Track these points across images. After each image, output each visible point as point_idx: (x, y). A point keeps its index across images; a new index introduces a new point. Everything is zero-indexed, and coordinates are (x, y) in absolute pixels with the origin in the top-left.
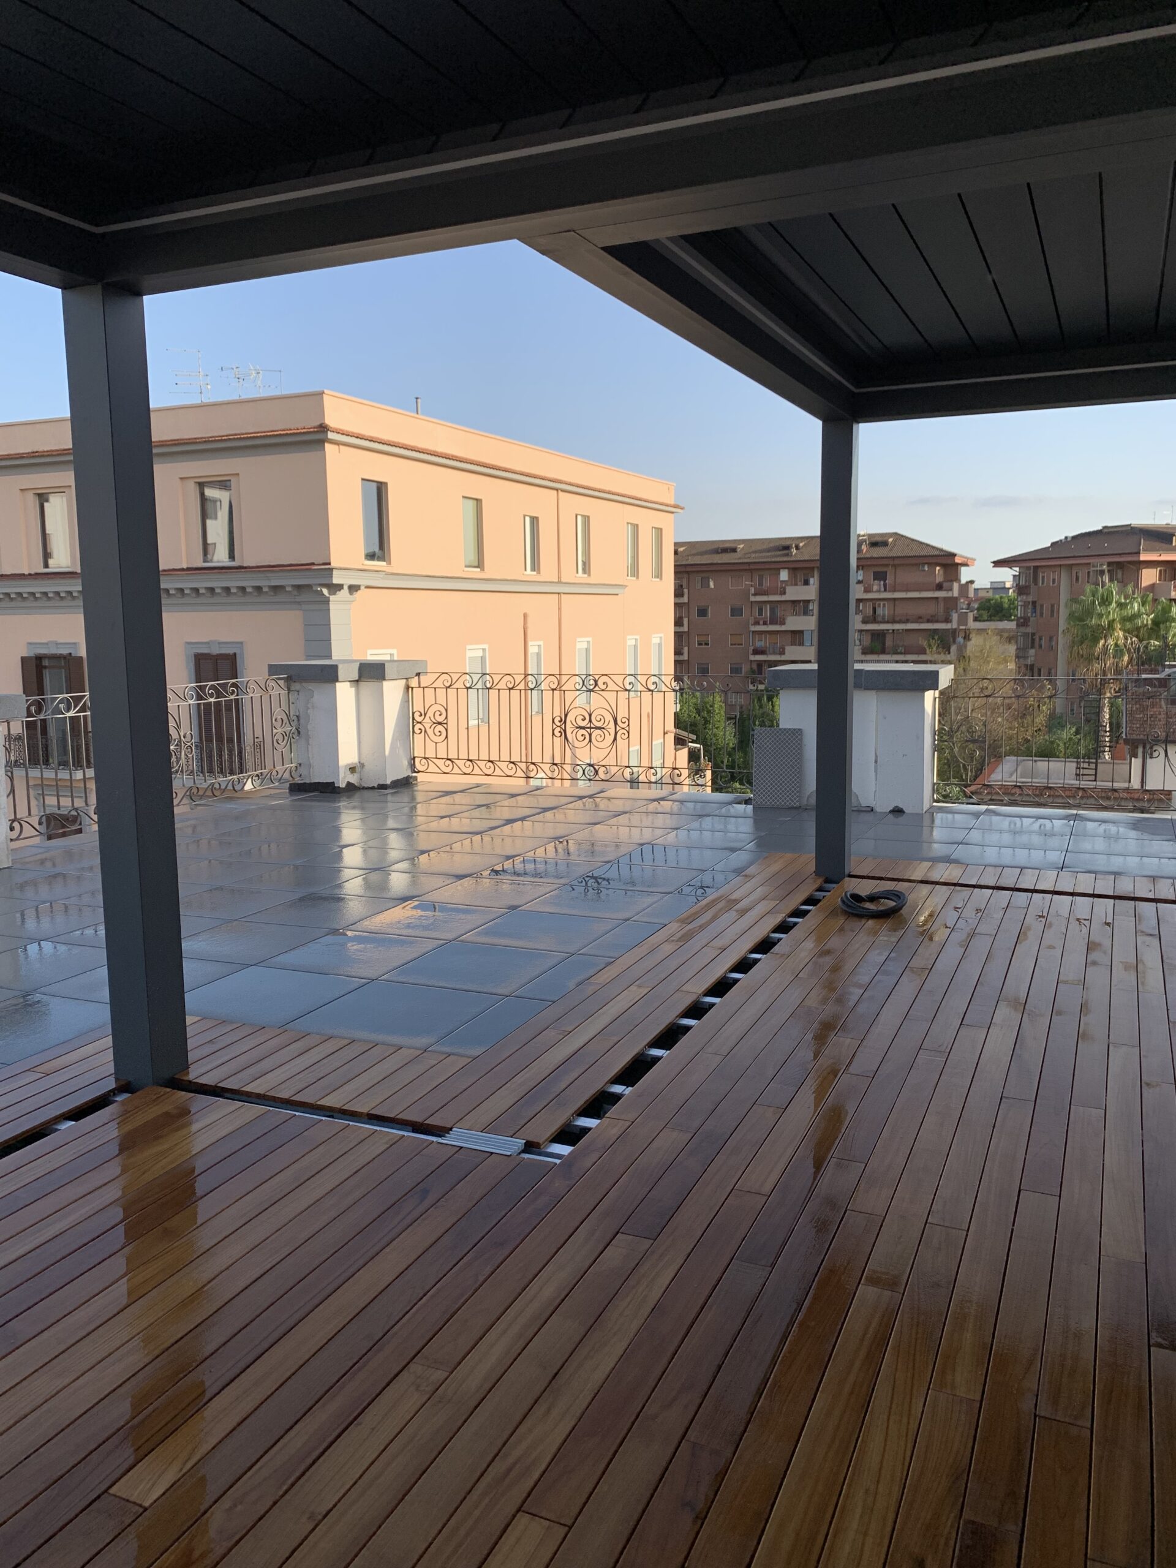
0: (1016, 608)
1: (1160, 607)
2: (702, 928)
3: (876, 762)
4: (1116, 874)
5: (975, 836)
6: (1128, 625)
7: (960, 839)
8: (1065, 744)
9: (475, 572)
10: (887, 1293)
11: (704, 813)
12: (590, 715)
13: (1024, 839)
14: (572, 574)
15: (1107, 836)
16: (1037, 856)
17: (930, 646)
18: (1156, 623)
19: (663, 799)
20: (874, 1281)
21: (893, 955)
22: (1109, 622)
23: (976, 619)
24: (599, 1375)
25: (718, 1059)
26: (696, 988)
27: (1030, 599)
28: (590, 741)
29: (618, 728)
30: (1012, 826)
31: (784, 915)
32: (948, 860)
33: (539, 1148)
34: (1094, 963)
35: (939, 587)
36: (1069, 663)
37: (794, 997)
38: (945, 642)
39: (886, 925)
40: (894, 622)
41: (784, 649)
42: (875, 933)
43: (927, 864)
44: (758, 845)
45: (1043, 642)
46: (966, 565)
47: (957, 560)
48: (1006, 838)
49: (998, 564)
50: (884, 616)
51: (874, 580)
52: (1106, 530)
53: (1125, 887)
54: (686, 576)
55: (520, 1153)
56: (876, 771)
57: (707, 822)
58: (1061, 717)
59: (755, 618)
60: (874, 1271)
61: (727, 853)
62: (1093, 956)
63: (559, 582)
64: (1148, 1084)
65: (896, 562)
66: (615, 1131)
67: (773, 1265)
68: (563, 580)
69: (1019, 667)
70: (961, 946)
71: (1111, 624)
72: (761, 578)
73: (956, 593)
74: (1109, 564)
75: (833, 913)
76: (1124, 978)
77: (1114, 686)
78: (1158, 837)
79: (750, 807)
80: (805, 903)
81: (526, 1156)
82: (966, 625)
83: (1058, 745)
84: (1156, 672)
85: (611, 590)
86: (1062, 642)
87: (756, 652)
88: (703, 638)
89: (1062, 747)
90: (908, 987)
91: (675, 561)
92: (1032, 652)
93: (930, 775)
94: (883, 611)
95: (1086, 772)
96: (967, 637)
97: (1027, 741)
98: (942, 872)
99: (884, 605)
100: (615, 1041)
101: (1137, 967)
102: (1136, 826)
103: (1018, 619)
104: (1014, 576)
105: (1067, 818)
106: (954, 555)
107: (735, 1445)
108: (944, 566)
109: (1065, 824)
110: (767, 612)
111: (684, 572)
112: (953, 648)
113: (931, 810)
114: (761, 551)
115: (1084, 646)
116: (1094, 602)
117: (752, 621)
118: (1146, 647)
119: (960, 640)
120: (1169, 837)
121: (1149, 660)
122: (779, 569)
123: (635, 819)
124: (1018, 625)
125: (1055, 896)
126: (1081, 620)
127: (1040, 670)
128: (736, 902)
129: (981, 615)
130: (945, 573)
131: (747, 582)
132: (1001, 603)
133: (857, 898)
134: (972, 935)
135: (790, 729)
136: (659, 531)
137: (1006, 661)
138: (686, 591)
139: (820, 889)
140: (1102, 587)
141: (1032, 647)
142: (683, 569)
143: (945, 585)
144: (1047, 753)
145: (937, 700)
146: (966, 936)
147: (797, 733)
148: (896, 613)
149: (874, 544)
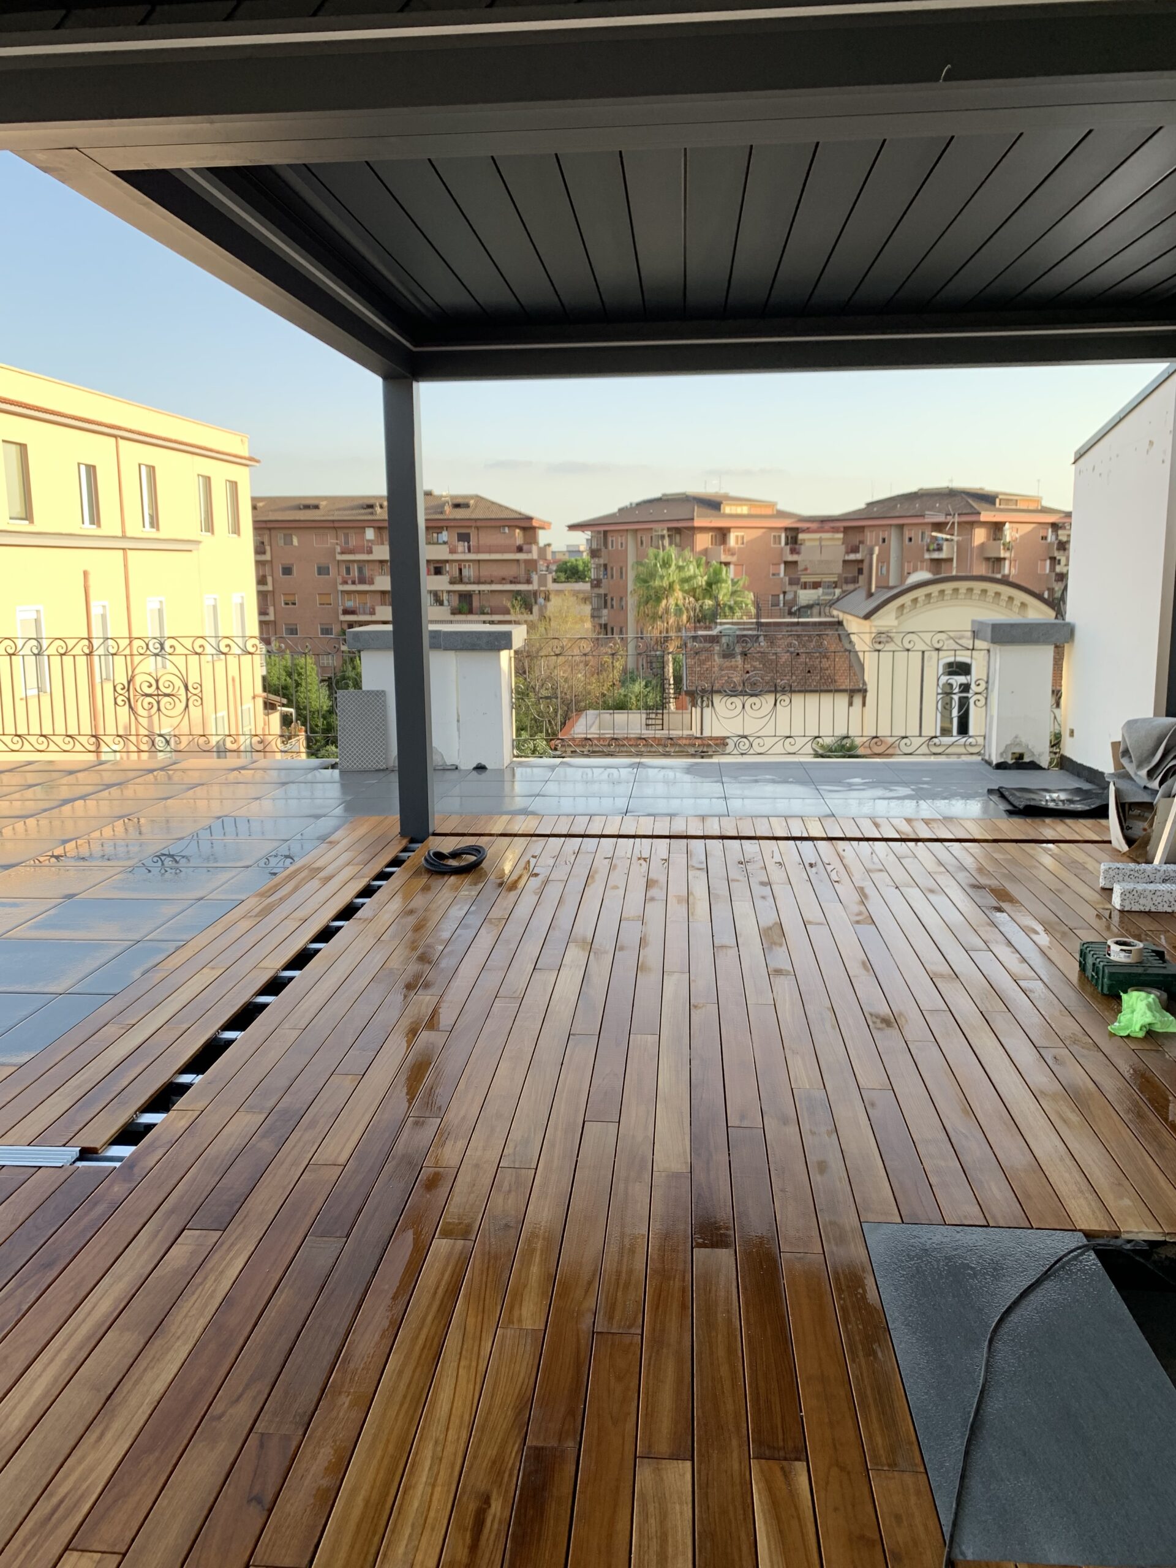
0: (589, 570)
1: (711, 570)
2: (282, 900)
3: (458, 721)
4: (672, 816)
5: (551, 788)
6: (686, 587)
7: (537, 791)
8: (636, 697)
9: (24, 526)
10: (460, 1243)
11: (287, 780)
12: (157, 681)
13: (595, 787)
14: (136, 527)
15: (666, 782)
16: (607, 804)
17: (513, 606)
18: (710, 584)
19: (243, 768)
20: (447, 1234)
21: (473, 908)
22: (670, 584)
23: (555, 581)
24: (159, 1387)
25: (296, 1033)
26: (273, 965)
27: (602, 561)
28: (159, 709)
29: (189, 695)
30: (584, 776)
31: (368, 879)
32: (525, 812)
33: (97, 1153)
34: (652, 899)
35: (520, 549)
36: (638, 622)
37: (377, 959)
38: (527, 602)
39: (468, 879)
40: (479, 583)
41: (374, 609)
42: (456, 888)
43: (506, 818)
44: (346, 810)
45: (614, 603)
46: (543, 528)
47: (535, 524)
48: (580, 788)
49: (573, 527)
50: (469, 578)
51: (459, 541)
52: (665, 498)
53: (679, 827)
54: (267, 532)
55: (74, 1162)
56: (459, 730)
57: (293, 789)
58: (632, 673)
59: (343, 577)
60: (449, 1223)
61: (312, 820)
62: (652, 892)
63: (124, 537)
64: (695, 1007)
65: (479, 524)
66: (184, 1123)
67: (348, 1236)
68: (128, 534)
69: (594, 626)
70: (536, 893)
71: (671, 585)
72: (346, 536)
73: (535, 555)
74: (669, 529)
75: (417, 873)
76: (677, 911)
77: (677, 643)
78: (708, 780)
79: (336, 772)
80: (389, 865)
81: (80, 1164)
82: (546, 586)
83: (631, 698)
84: (709, 628)
85: (184, 545)
86: (631, 601)
87: (346, 612)
88: (290, 599)
89: (634, 700)
90: (486, 939)
91: (254, 516)
92: (605, 612)
93: (509, 731)
94: (468, 572)
95: (653, 722)
96: (547, 599)
97: (604, 695)
98: (520, 825)
99: (469, 566)
100: (184, 1029)
101: (687, 899)
102: (689, 770)
103: (591, 582)
104: (587, 540)
105: (631, 766)
106: (530, 519)
107: (305, 1426)
108: (524, 529)
109: (630, 773)
110: (355, 572)
111: (264, 528)
112: (535, 609)
113: (512, 765)
114: (345, 509)
115: (649, 606)
116: (656, 565)
117: (339, 580)
118: (701, 606)
119: (541, 600)
120: (716, 779)
121: (704, 617)
122: (364, 528)
123: (215, 790)
124: (592, 587)
125: (620, 840)
126: (646, 581)
127: (612, 629)
128: (320, 870)
129: (558, 577)
130: (524, 536)
131: (331, 541)
132: (577, 566)
133: (439, 855)
134: (547, 882)
135: (373, 691)
136: (234, 486)
137: (582, 621)
138: (268, 548)
139: (405, 850)
140: (663, 550)
141: (606, 607)
142: (264, 525)
143: (525, 547)
144: (621, 706)
145: (513, 659)
146: (540, 883)
147: (380, 694)
148: (481, 574)
149: (457, 506)
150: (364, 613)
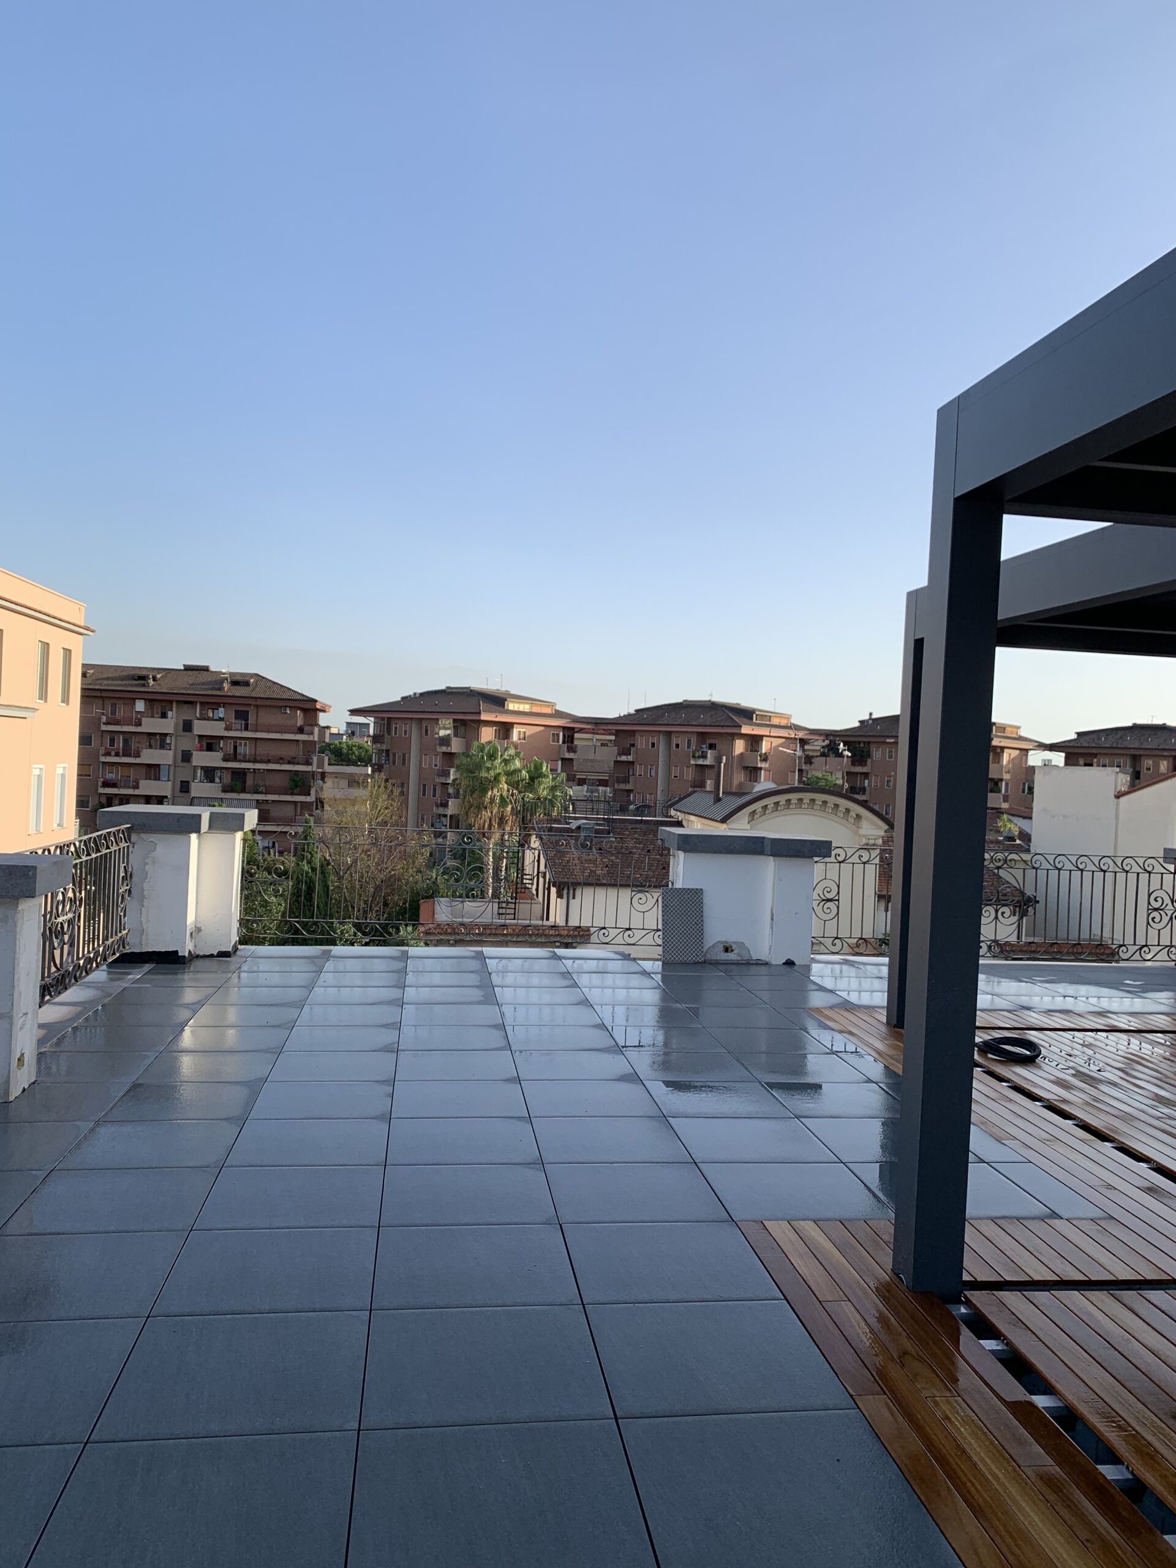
6: (511, 779)
18: (532, 778)
22: (495, 776)
23: (330, 763)
27: (384, 747)
35: (301, 730)
38: (304, 783)
40: (255, 761)
45: (395, 788)
46: (324, 711)
47: (318, 706)
49: (355, 711)
50: (245, 755)
51: (236, 718)
52: (449, 690)
56: (772, 928)
59: (106, 749)
65: (259, 702)
71: (496, 779)
72: (114, 706)
73: (313, 737)
74: (455, 721)
82: (323, 768)
85: (21, 712)
87: (106, 784)
91: (82, 685)
94: (244, 750)
96: (324, 781)
99: (246, 744)
106: (314, 701)
108: (305, 711)
110: (120, 743)
112: (313, 790)
114: (113, 679)
115: (475, 796)
116: (483, 757)
117: (102, 751)
118: (523, 799)
119: (318, 782)
122: (134, 699)
129: (331, 759)
130: (305, 718)
131: (97, 710)
135: (693, 889)
136: (68, 652)
143: (306, 728)
148: (258, 753)
149: (235, 683)
150: (126, 787)
